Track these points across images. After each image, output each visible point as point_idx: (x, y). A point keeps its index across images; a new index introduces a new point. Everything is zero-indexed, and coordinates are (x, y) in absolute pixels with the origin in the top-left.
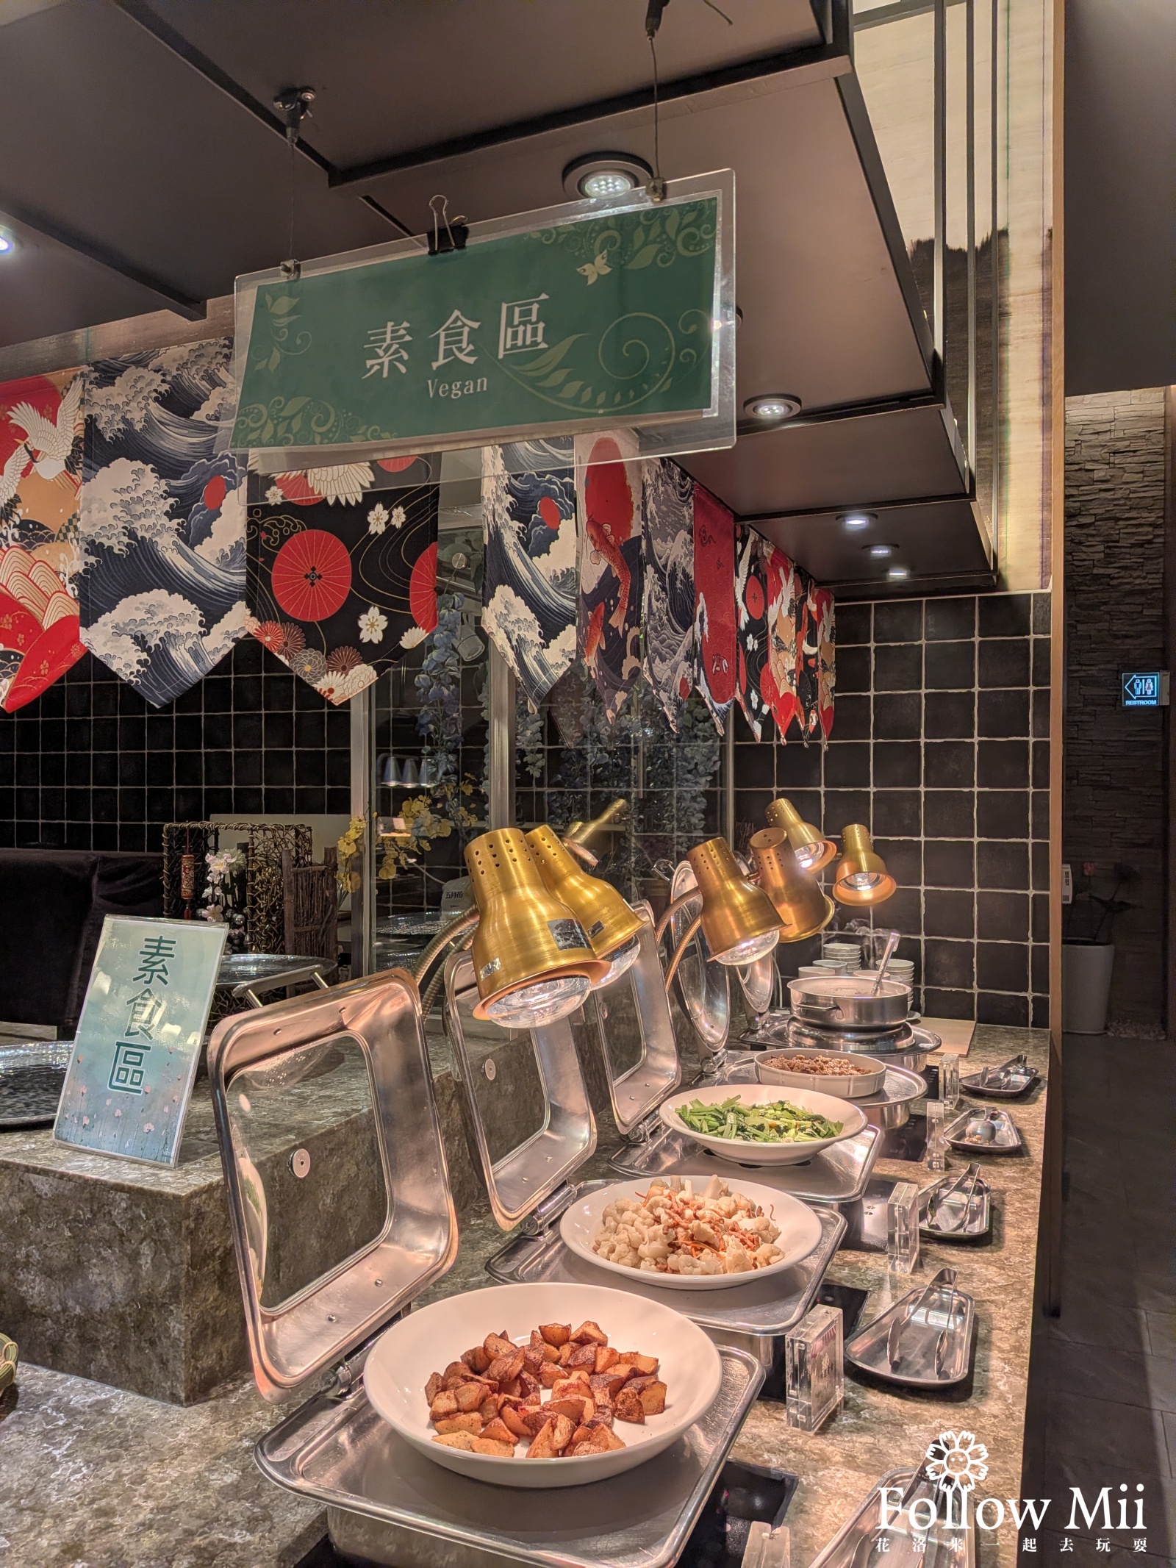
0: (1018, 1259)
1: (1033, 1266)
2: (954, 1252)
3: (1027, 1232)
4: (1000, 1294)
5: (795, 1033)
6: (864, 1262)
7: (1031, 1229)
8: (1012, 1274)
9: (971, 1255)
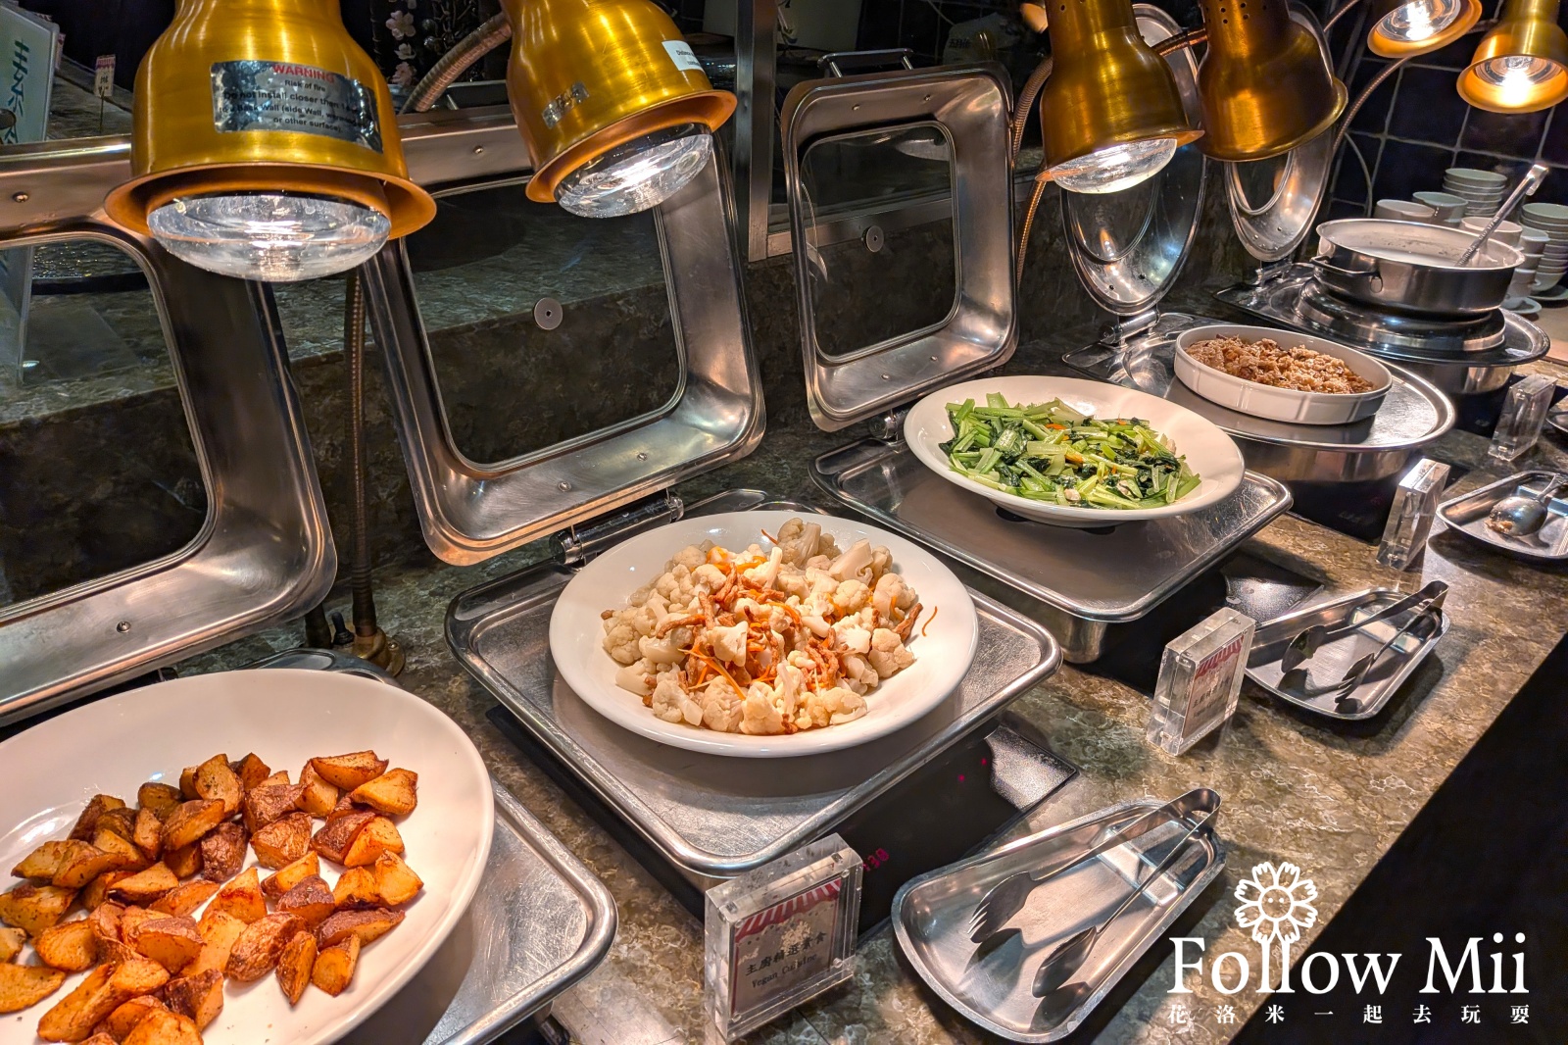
0: (1401, 783)
1: (1417, 807)
2: (1293, 735)
3: (1462, 728)
4: (1308, 849)
5: (1308, 300)
6: (1120, 709)
7: (1470, 729)
8: (1363, 811)
9: (1319, 749)
